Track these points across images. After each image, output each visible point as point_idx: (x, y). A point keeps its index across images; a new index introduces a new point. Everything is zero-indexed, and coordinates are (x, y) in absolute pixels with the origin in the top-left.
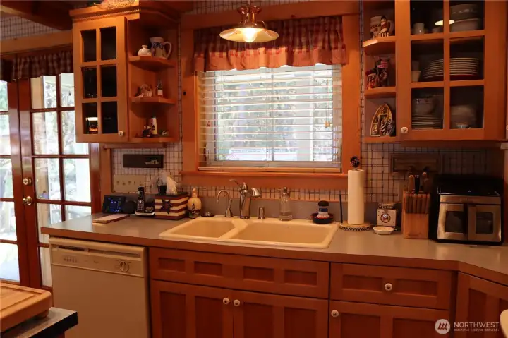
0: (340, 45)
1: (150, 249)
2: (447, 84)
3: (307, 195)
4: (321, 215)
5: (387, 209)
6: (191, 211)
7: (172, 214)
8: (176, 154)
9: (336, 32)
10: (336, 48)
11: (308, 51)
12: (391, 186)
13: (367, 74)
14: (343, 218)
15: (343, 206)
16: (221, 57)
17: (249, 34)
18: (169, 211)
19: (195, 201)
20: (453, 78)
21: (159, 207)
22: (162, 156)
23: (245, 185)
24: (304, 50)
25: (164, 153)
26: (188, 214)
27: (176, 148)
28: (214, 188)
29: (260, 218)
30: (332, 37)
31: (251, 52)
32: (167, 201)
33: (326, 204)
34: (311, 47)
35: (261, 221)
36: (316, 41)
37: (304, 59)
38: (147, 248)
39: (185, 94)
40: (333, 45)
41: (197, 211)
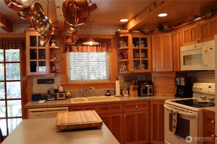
0: (110, 47)
1: (71, 107)
2: (141, 59)
3: (105, 89)
4: (108, 94)
5: (125, 90)
6: (68, 97)
7: (63, 98)
8: (59, 78)
9: (109, 43)
10: (110, 48)
11: (101, 48)
12: (124, 85)
13: (118, 55)
14: (115, 94)
15: (115, 91)
16: (75, 48)
17: (91, 43)
18: (62, 97)
19: (68, 93)
20: (142, 58)
21: (59, 96)
22: (53, 79)
23: (85, 87)
24: (100, 48)
25: (54, 78)
26: (67, 97)
27: (59, 77)
28: (72, 89)
29: (90, 97)
30: (108, 45)
31: (85, 47)
32: (61, 94)
33: (109, 91)
34: (102, 47)
35: (91, 97)
36: (104, 45)
37: (100, 50)
38: (69, 107)
39: (62, 59)
40: (109, 47)
41: (70, 96)
